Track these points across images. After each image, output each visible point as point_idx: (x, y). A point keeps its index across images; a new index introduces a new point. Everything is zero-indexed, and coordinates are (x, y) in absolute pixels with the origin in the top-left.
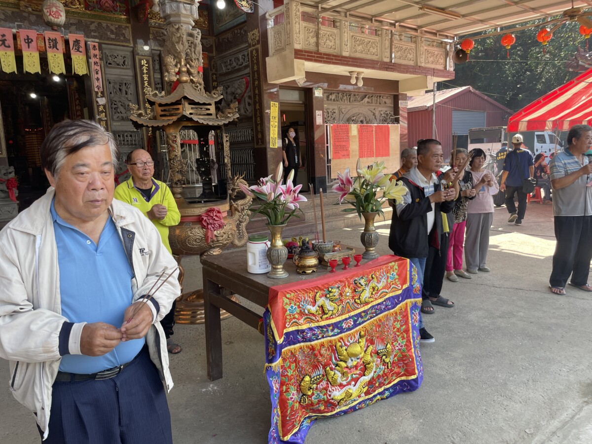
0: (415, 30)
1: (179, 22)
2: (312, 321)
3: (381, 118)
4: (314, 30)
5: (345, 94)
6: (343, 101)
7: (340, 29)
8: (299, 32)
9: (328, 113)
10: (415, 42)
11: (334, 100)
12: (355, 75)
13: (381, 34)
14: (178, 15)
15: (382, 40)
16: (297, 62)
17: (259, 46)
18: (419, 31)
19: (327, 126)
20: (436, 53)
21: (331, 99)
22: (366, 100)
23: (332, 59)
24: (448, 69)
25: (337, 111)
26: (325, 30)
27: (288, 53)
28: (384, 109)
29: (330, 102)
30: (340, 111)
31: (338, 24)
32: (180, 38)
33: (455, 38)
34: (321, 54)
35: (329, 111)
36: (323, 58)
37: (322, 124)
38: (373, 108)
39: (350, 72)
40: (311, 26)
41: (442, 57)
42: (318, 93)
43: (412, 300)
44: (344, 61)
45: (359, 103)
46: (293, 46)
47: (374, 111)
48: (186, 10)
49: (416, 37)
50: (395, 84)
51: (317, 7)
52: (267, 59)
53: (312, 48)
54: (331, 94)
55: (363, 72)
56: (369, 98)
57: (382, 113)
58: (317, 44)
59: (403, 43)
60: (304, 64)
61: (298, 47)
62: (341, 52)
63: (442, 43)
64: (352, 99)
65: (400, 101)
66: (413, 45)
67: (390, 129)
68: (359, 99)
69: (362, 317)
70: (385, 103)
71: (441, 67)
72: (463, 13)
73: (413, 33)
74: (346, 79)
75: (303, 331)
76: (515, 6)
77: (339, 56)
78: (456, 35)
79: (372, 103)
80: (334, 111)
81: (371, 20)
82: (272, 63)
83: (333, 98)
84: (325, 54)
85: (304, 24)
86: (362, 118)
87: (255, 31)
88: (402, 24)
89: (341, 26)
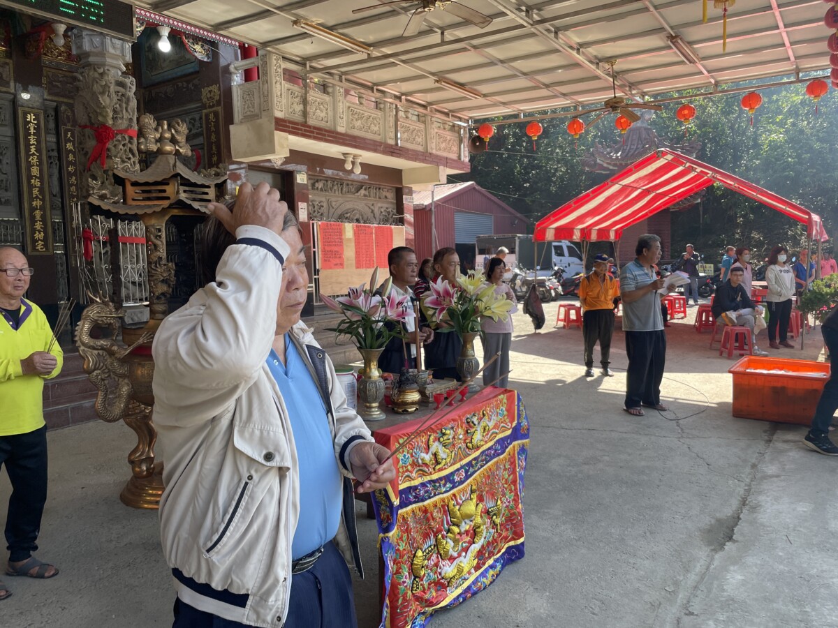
0: (424, 107)
1: (104, 65)
2: (424, 473)
3: (382, 217)
4: (300, 94)
5: (336, 182)
6: (333, 191)
7: (333, 97)
8: (281, 95)
9: (314, 207)
10: (424, 122)
11: (321, 190)
12: (350, 159)
13: (384, 108)
14: (102, 54)
15: (385, 116)
16: (279, 136)
17: (219, 109)
18: (428, 108)
19: (313, 224)
20: (448, 138)
21: (317, 188)
22: (362, 192)
23: (325, 135)
24: (462, 160)
25: (325, 204)
26: (315, 96)
27: (265, 121)
28: (385, 205)
29: (316, 191)
30: (329, 203)
31: (330, 90)
32: (106, 86)
33: (470, 121)
34: (309, 127)
35: (316, 203)
36: (313, 132)
37: (306, 221)
38: (372, 203)
39: (344, 154)
40: (296, 88)
41: (455, 143)
42: (301, 179)
43: (520, 442)
44: (340, 138)
45: (353, 196)
46: (273, 113)
47: (372, 207)
48: (114, 48)
49: (425, 116)
50: (397, 174)
51: (305, 65)
52: (232, 127)
53: (298, 118)
54: (317, 181)
55: (360, 156)
56: (365, 189)
57: (382, 210)
58: (305, 114)
59: (410, 122)
60: (287, 139)
61: (279, 114)
62: (335, 126)
63: (453, 126)
64: (344, 189)
65: (404, 196)
66: (422, 126)
67: (394, 231)
68: (353, 190)
69: (473, 466)
70: (386, 197)
71: (454, 156)
72: (484, 92)
73: (421, 110)
74: (338, 163)
75: (415, 488)
76: (545, 90)
77: (332, 132)
78: (471, 118)
79: (370, 197)
80: (322, 204)
81: (372, 89)
82: (239, 134)
83: (320, 187)
84: (315, 128)
85: (286, 85)
86: (357, 216)
87: (214, 88)
88: (409, 98)
89: (333, 92)
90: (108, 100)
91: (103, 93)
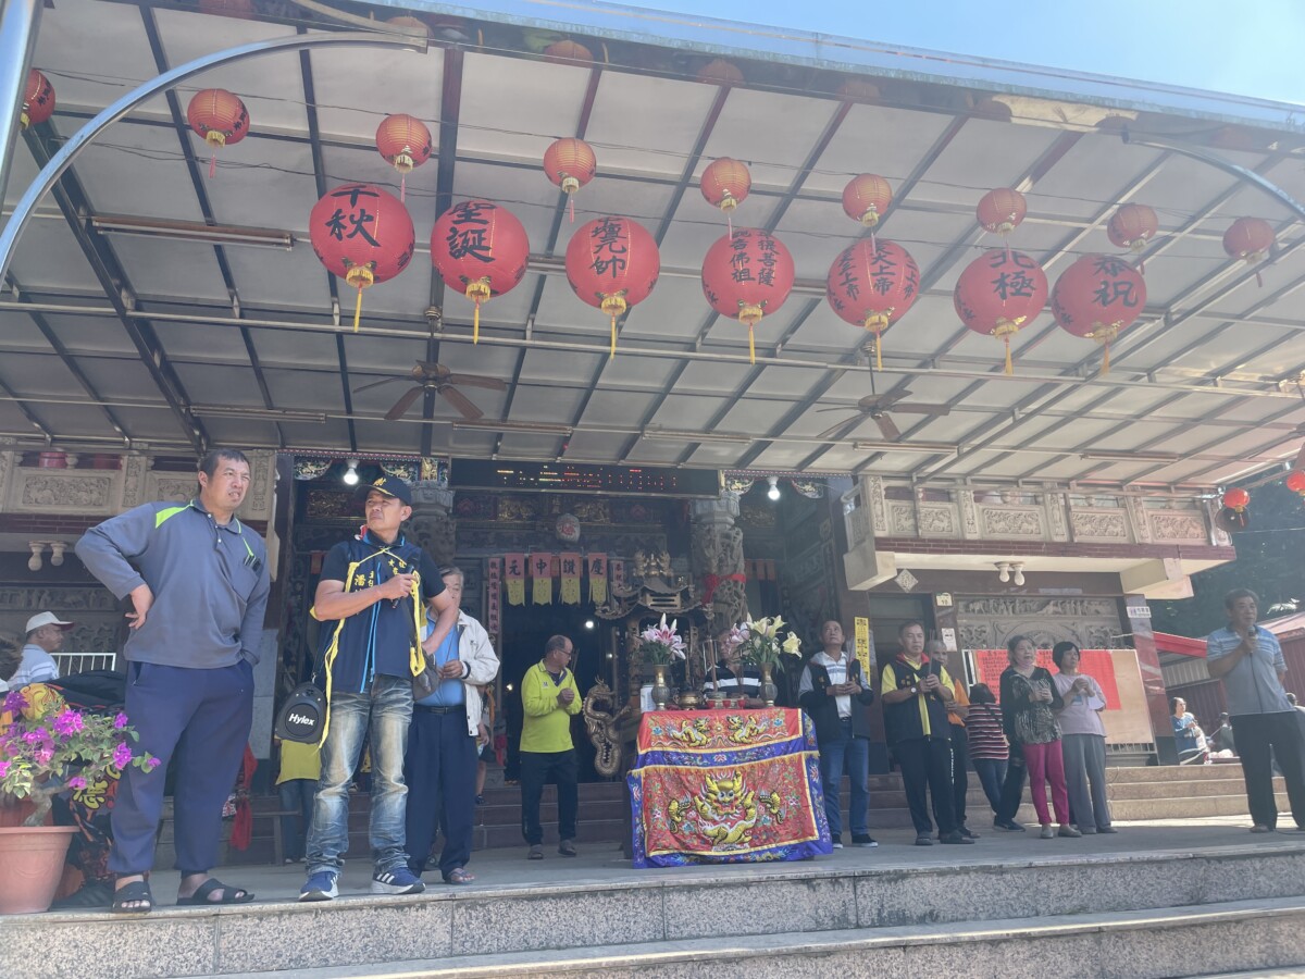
0: (1119, 487)
1: (713, 523)
2: (678, 746)
3: (1093, 641)
4: (909, 509)
5: (1002, 601)
6: (999, 611)
7: (958, 503)
8: (883, 514)
9: (971, 634)
10: (1124, 506)
11: (980, 611)
12: (1006, 569)
14: (711, 514)
15: (1046, 510)
16: (881, 556)
17: (832, 541)
18: (1124, 487)
19: (967, 654)
20: (1179, 518)
21: (973, 611)
22: (1050, 608)
23: (946, 546)
24: (1214, 544)
25: (988, 629)
26: (925, 507)
27: (869, 544)
28: (1097, 624)
29: (971, 615)
30: (996, 628)
31: (953, 496)
32: (712, 541)
33: (1220, 490)
34: (924, 540)
35: (973, 629)
36: (929, 546)
37: (955, 649)
38: (1072, 622)
39: (996, 564)
40: (905, 504)
41: (1195, 524)
42: (943, 600)
43: (808, 752)
44: (969, 547)
45: (1034, 615)
46: (873, 533)
47: (1073, 628)
48: (720, 506)
49: (1124, 497)
50: (1112, 580)
51: (910, 478)
52: (845, 557)
53: (910, 533)
54: (973, 602)
55: (1021, 563)
56: (1056, 605)
57: (1093, 630)
58: (916, 528)
59: (1095, 510)
60: (893, 557)
61: (879, 534)
62: (963, 535)
63: (1194, 501)
64: (1017, 609)
65: (1128, 608)
66: (1121, 512)
67: (1113, 657)
68: (1035, 607)
69: (738, 756)
70: (1098, 612)
71: (1200, 542)
72: (1181, 450)
73: (1115, 491)
74: (988, 578)
77: (958, 541)
78: (1219, 485)
79: (1065, 613)
80: (983, 628)
81: (1016, 483)
82: (851, 560)
83: (977, 608)
84: (930, 540)
85: (891, 503)
86: (1045, 640)
87: (827, 522)
88: (1080, 482)
89: (957, 498)
90: (712, 551)
91: (708, 547)
